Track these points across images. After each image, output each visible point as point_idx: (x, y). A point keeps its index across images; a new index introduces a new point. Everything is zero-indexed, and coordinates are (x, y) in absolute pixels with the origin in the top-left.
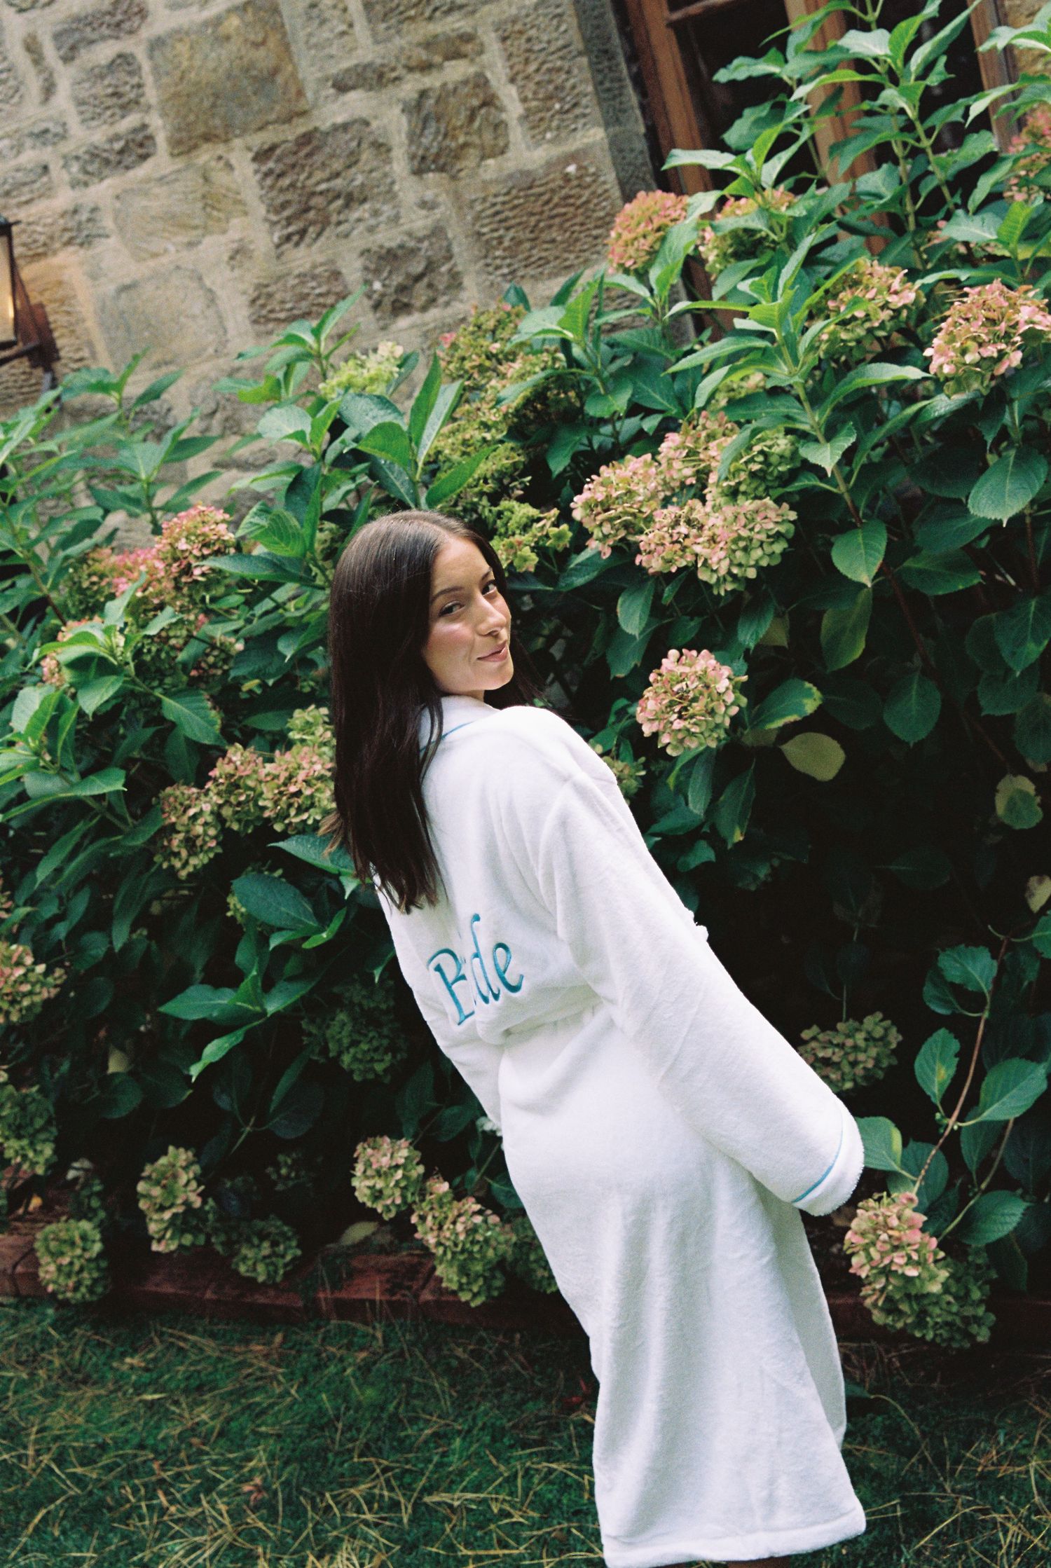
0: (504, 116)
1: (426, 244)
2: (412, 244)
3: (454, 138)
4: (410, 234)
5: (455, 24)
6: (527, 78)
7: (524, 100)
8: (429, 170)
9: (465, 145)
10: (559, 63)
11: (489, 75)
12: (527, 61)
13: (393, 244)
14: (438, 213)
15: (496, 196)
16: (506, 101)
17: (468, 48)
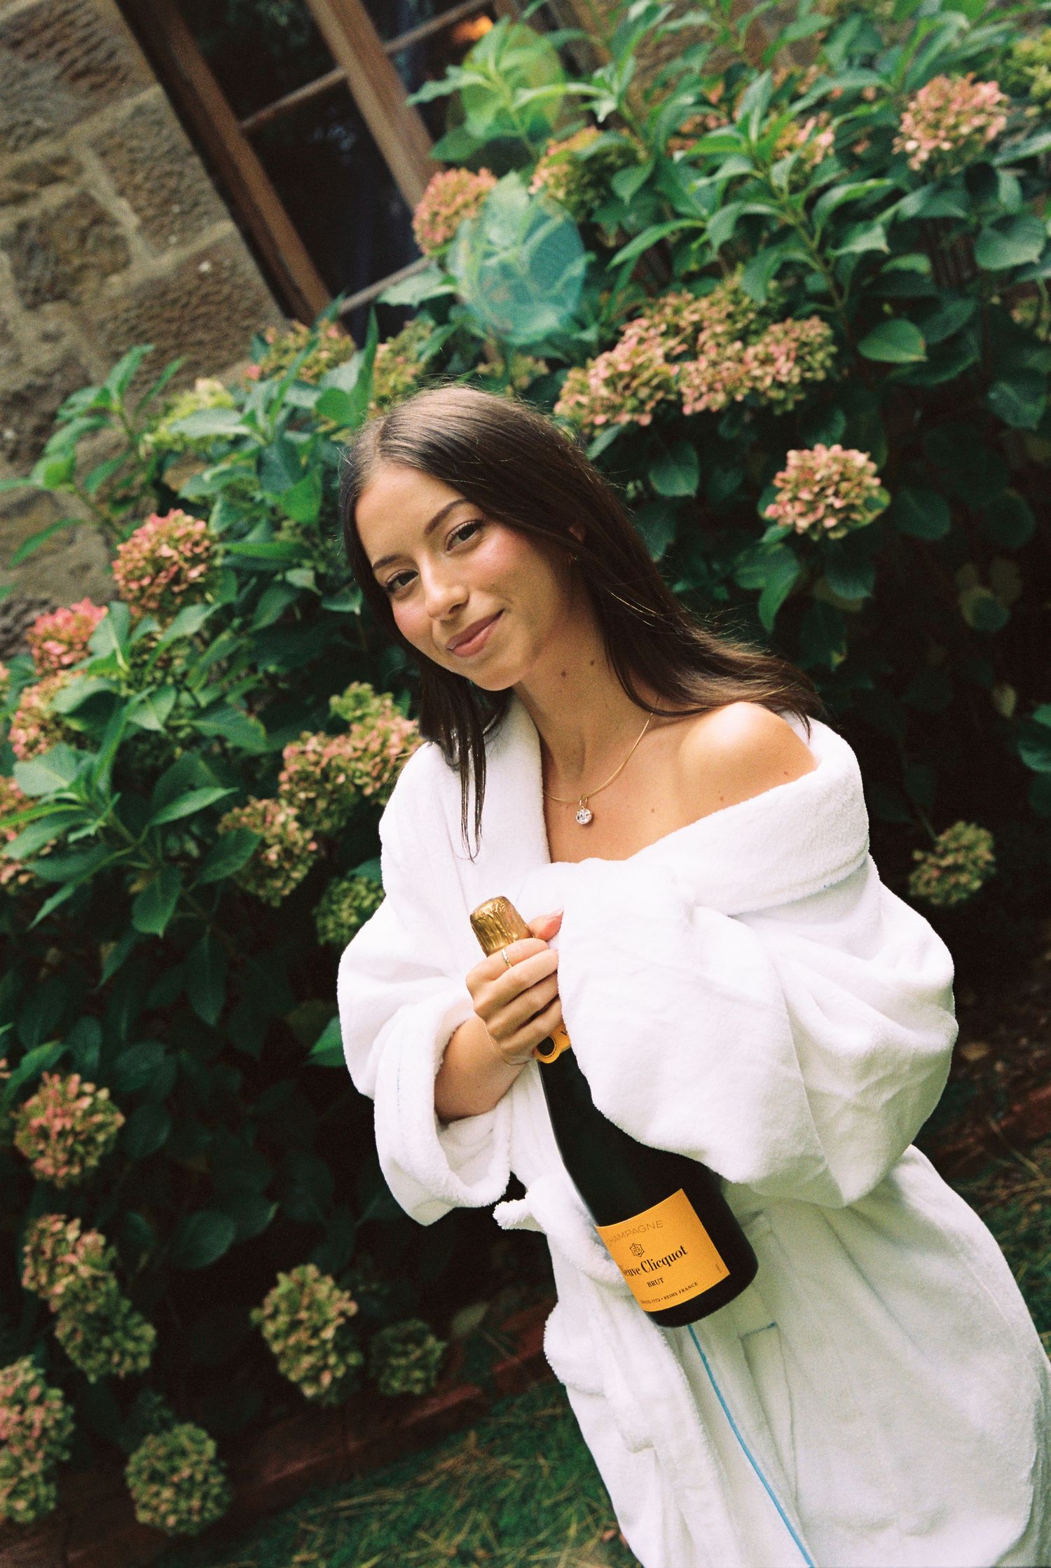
0: (119, 231)
1: (57, 378)
2: (40, 381)
3: (68, 262)
4: (37, 372)
5: (43, 150)
6: (137, 188)
7: (137, 210)
8: (45, 301)
9: (83, 267)
10: (168, 168)
11: (93, 192)
12: (133, 172)
13: (19, 386)
14: (66, 342)
15: (127, 310)
16: (118, 215)
17: (64, 171)
